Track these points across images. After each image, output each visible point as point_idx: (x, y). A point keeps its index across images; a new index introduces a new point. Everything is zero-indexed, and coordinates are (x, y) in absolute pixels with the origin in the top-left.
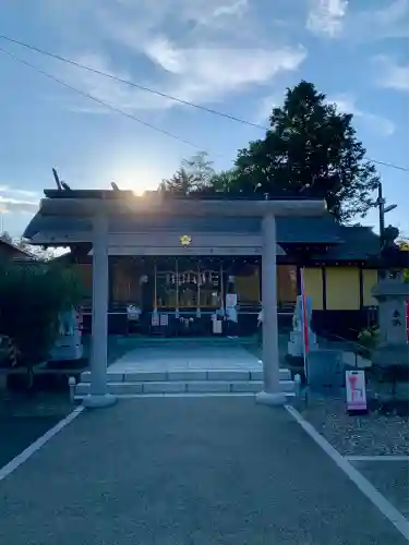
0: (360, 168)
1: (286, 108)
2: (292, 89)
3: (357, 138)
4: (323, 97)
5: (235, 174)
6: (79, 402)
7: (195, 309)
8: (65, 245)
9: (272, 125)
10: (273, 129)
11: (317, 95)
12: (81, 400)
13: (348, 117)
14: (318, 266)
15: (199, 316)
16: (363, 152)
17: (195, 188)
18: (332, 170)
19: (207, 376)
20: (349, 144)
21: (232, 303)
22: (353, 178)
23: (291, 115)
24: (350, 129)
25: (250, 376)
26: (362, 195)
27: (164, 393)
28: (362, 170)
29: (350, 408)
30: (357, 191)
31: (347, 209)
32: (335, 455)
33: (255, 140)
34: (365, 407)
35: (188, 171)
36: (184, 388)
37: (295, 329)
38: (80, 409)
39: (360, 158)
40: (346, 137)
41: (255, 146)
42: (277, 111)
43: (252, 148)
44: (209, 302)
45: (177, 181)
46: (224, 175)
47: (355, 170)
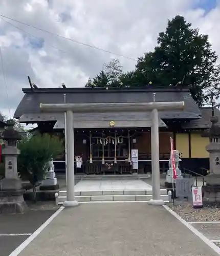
0: (214, 68)
1: (167, 32)
2: (171, 20)
3: (212, 49)
4: (190, 25)
5: (135, 74)
6: (61, 205)
7: (113, 159)
8: (33, 123)
9: (158, 43)
10: (159, 46)
11: (186, 24)
12: (62, 204)
13: (206, 37)
14: (186, 133)
15: (115, 162)
16: (216, 58)
17: (110, 82)
18: (197, 70)
19: (124, 193)
20: (207, 53)
21: (135, 155)
22: (210, 74)
23: (170, 36)
24: (207, 43)
25: (145, 193)
26: (216, 85)
27: (102, 201)
28: (216, 69)
29: (195, 205)
30: (213, 82)
31: (206, 94)
32: (184, 222)
33: (148, 52)
34: (202, 205)
35: (106, 71)
36: (112, 199)
37: (170, 169)
38: (62, 208)
39: (214, 61)
40: (206, 48)
41: (148, 56)
42: (161, 34)
43: (146, 56)
44: (122, 155)
45: (99, 78)
46: (129, 74)
47: (211, 69)
